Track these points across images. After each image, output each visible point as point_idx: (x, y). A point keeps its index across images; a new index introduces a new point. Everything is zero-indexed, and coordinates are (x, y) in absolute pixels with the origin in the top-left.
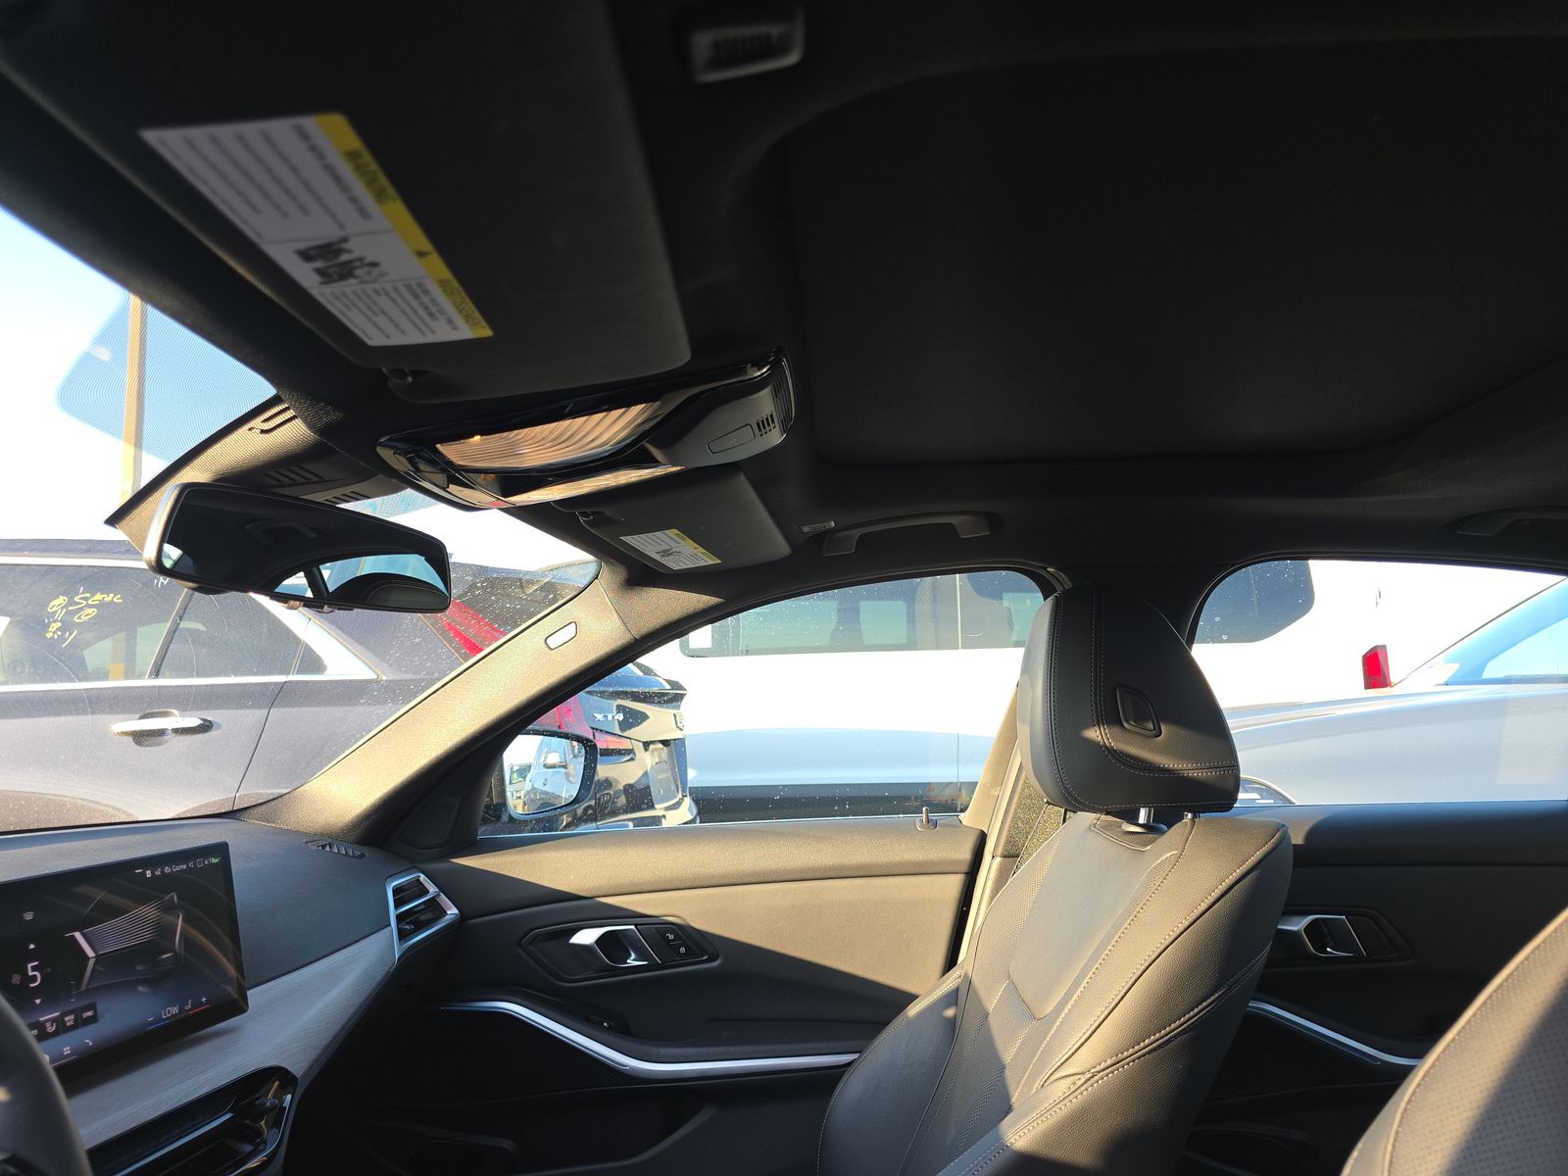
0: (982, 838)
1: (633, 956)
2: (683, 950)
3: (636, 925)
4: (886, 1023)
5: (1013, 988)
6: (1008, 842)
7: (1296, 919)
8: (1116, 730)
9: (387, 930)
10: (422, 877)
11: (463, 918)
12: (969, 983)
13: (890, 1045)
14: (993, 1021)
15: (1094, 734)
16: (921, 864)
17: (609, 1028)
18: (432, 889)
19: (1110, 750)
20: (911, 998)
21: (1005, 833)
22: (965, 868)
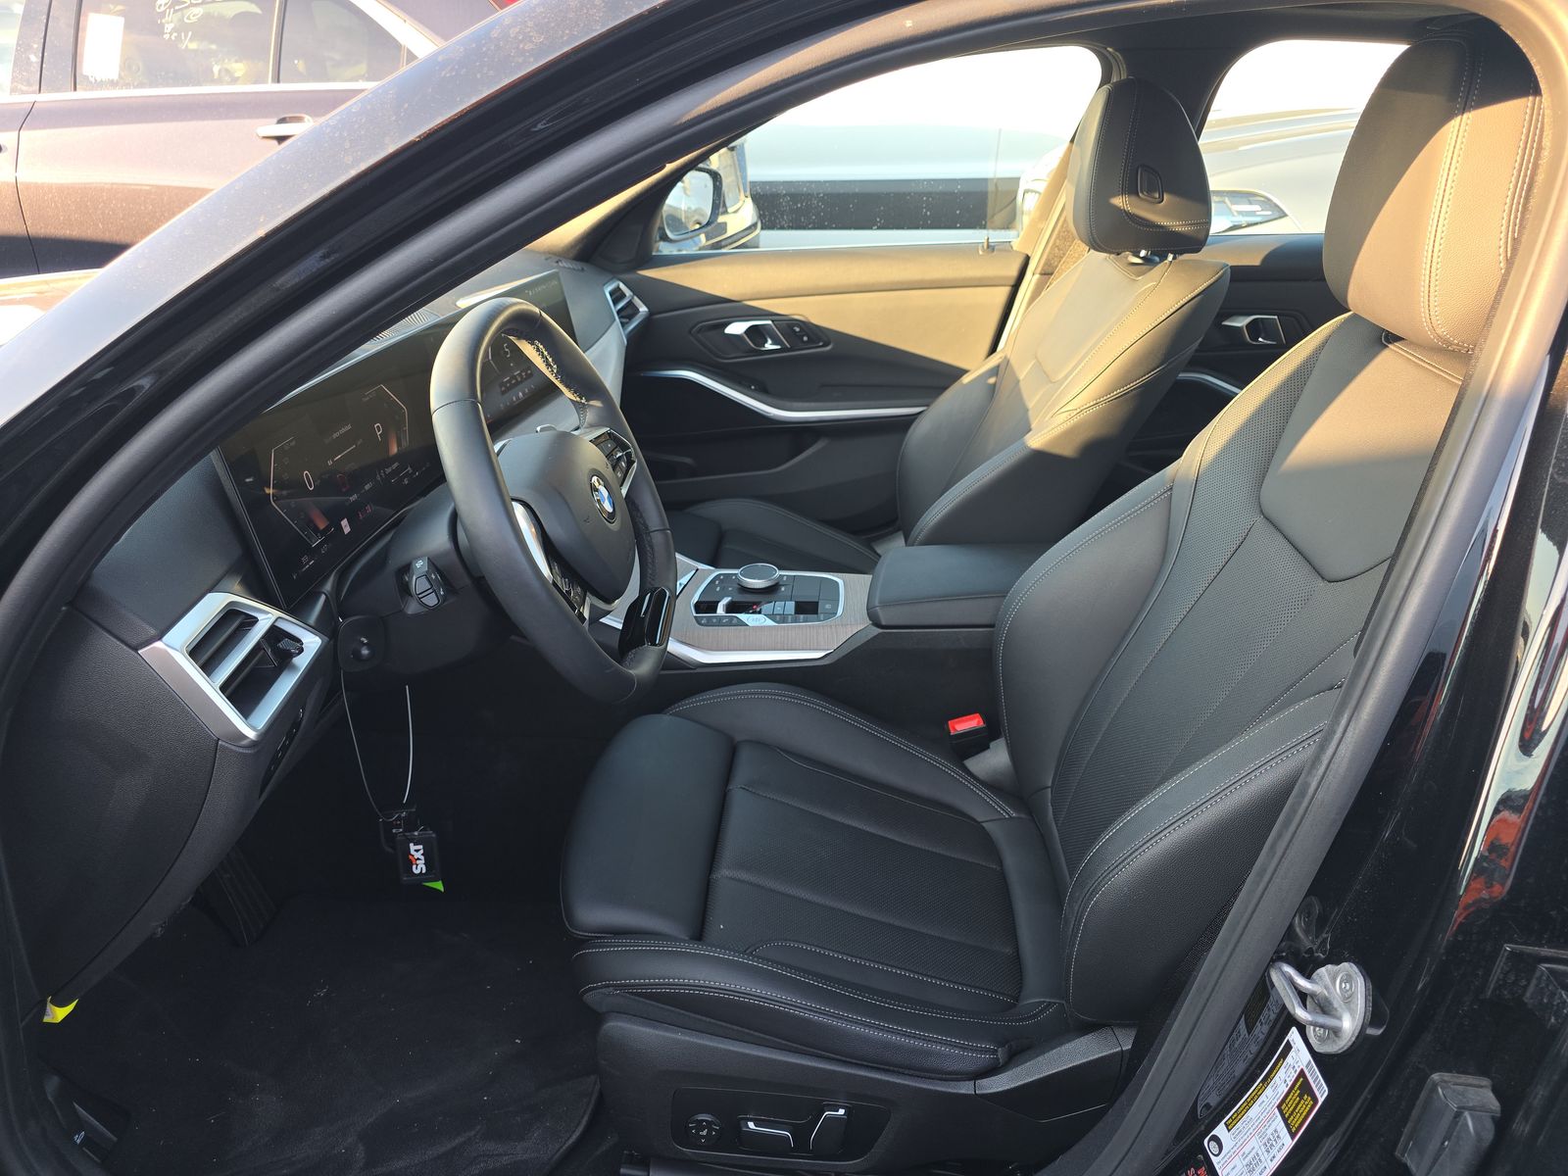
0: (1027, 259)
1: (770, 341)
2: (805, 339)
3: (773, 321)
4: (944, 388)
5: (1039, 365)
6: (1045, 264)
7: (1241, 318)
8: (1134, 198)
9: (615, 323)
10: (622, 286)
11: (651, 313)
12: (1007, 362)
13: (948, 402)
14: (1022, 384)
15: (1118, 201)
16: (980, 279)
17: (755, 390)
18: (628, 292)
19: (1127, 213)
20: (964, 372)
21: (1045, 257)
22: (1012, 282)
